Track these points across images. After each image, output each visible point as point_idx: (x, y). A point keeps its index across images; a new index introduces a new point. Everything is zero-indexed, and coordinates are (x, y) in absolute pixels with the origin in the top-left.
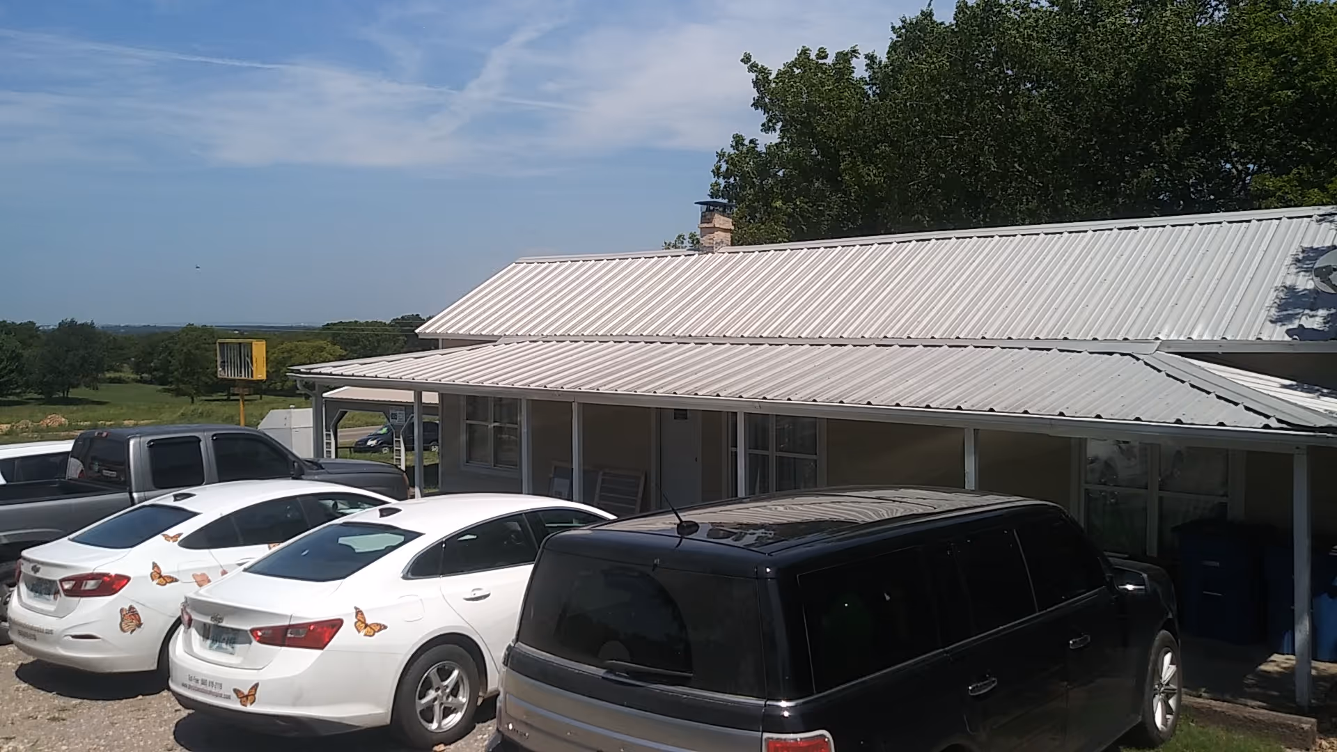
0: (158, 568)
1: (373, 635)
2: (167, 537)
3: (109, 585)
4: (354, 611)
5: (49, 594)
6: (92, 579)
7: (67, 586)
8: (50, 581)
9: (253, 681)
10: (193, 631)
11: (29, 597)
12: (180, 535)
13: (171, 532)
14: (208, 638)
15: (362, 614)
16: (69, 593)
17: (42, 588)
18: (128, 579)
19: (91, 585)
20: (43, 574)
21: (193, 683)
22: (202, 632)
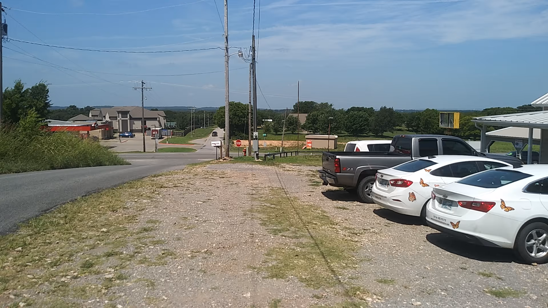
0: (423, 180)
1: (508, 211)
2: (426, 170)
3: (406, 184)
4: (501, 201)
5: (386, 185)
6: (400, 181)
7: (392, 182)
8: (386, 180)
9: (458, 220)
10: (436, 200)
11: (379, 186)
12: (431, 170)
13: (428, 168)
14: (441, 204)
15: (504, 202)
16: (392, 185)
17: (384, 182)
18: (412, 182)
19: (400, 183)
20: (385, 177)
21: (435, 218)
22: (439, 201)
